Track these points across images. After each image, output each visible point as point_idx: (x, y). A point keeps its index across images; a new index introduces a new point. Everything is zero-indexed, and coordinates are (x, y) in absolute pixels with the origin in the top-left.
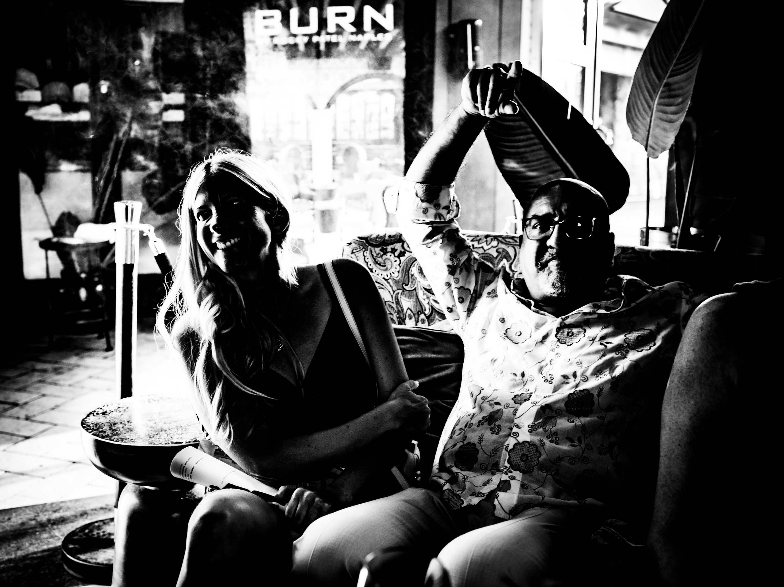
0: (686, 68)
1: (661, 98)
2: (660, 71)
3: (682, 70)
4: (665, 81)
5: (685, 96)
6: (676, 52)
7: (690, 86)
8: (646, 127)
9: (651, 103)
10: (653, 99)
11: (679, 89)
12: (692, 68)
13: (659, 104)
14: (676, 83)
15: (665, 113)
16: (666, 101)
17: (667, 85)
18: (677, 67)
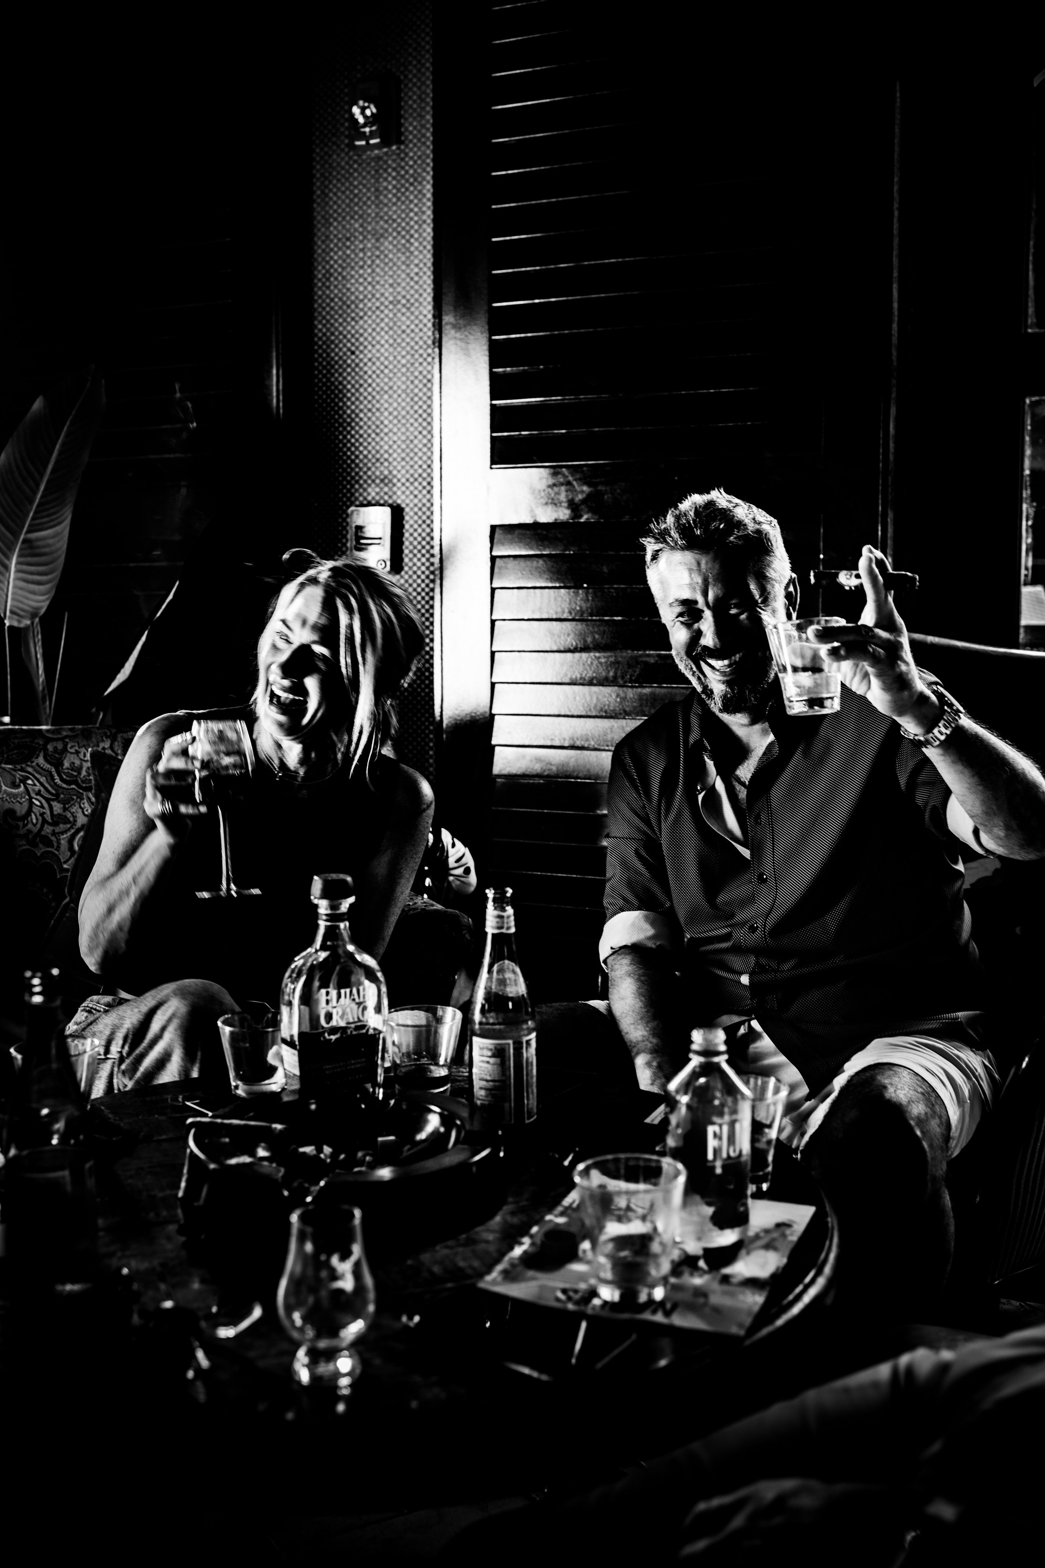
0: (51, 524)
1: (19, 556)
2: (12, 525)
3: (47, 525)
4: (22, 537)
5: (55, 555)
6: (31, 502)
7: (60, 544)
8: (3, 590)
9: (7, 562)
10: (9, 558)
11: (44, 547)
12: (59, 524)
13: (18, 563)
14: (38, 539)
15: (32, 573)
16: (29, 559)
17: (25, 541)
18: (37, 521)
